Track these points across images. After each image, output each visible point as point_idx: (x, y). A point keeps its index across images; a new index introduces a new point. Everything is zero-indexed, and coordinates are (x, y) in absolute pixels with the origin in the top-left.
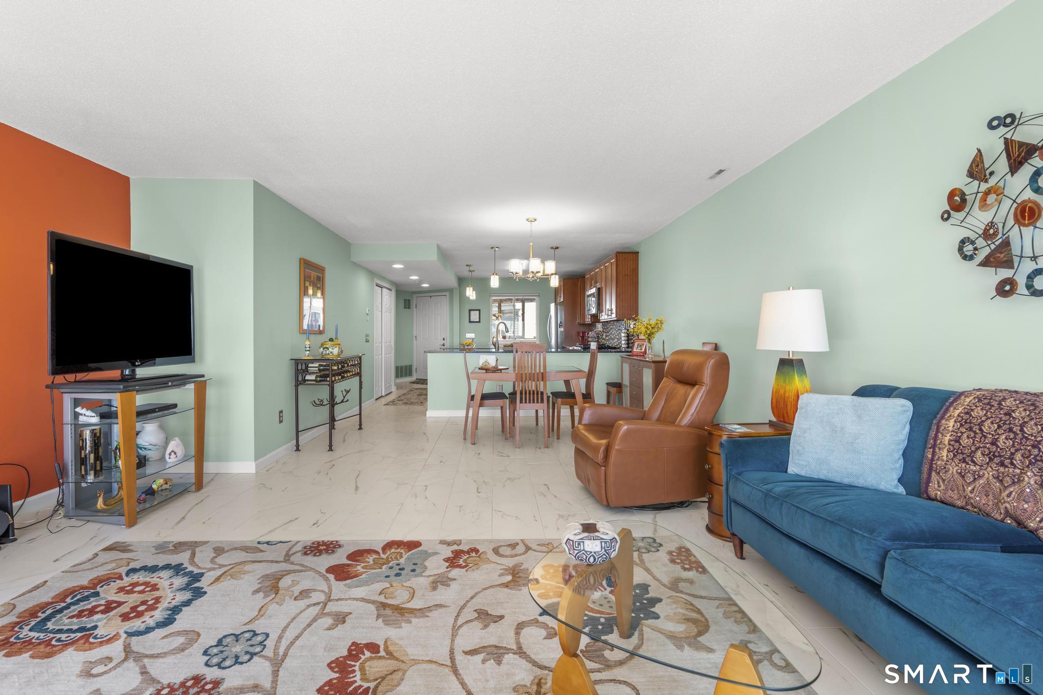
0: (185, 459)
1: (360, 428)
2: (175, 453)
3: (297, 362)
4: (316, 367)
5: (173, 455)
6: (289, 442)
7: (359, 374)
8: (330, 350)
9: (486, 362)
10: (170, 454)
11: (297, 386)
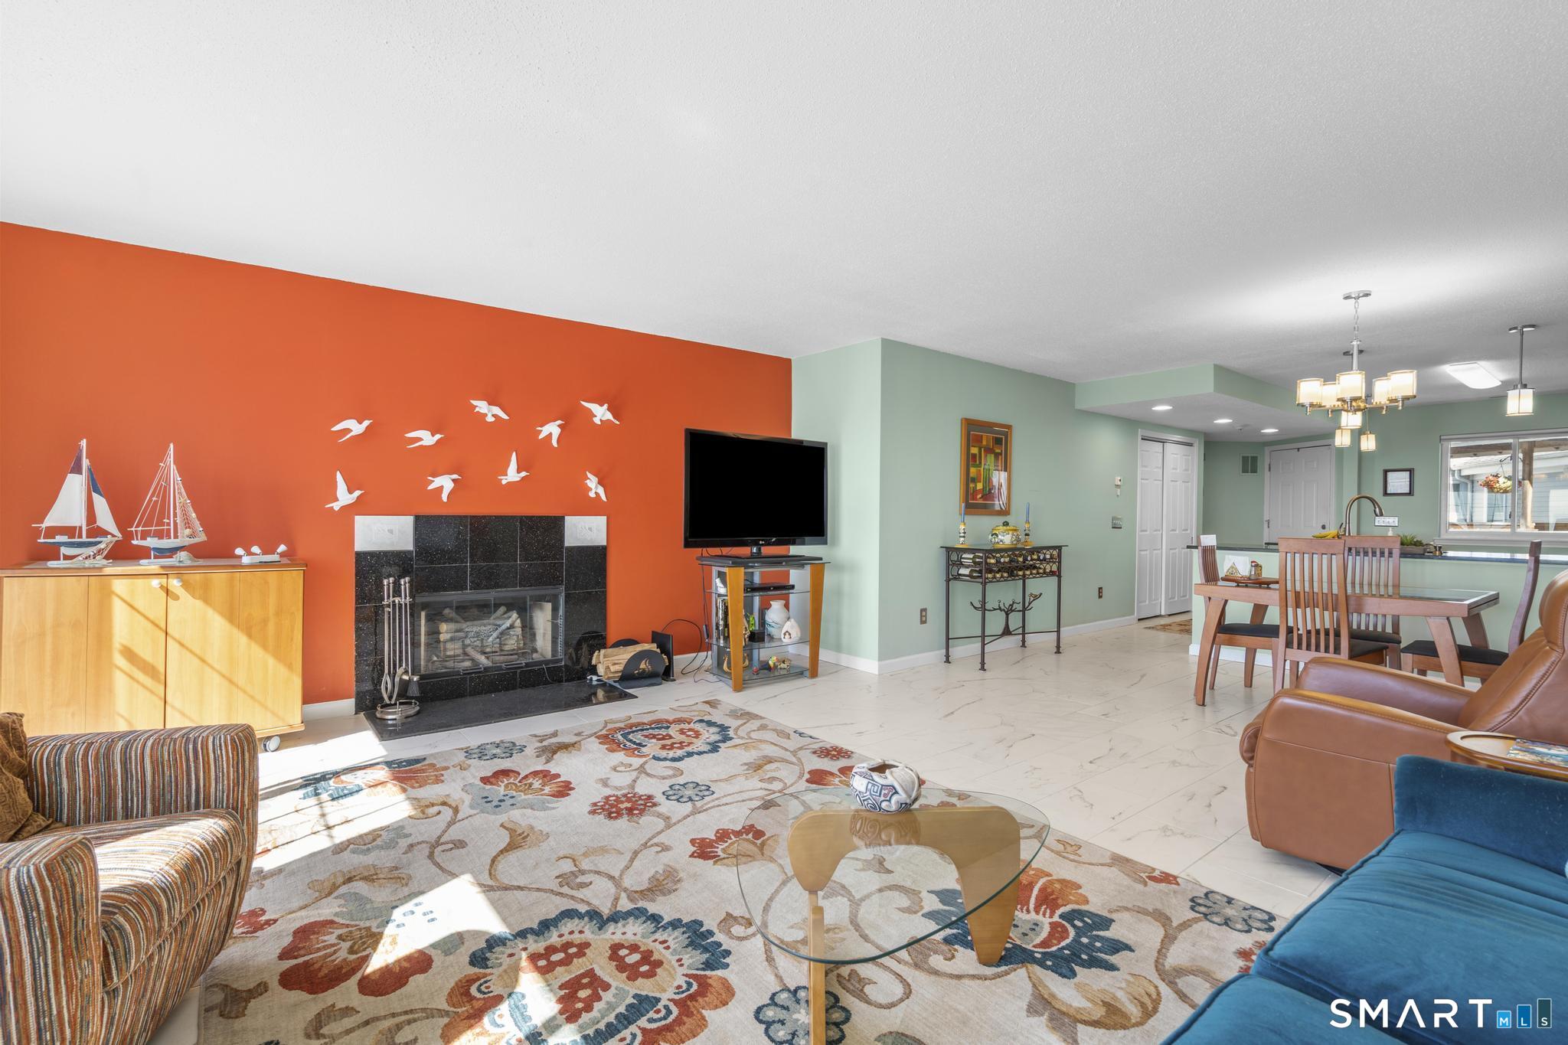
0: (801, 641)
1: (1058, 652)
2: (790, 634)
3: (949, 550)
4: (970, 559)
5: (787, 636)
6: (939, 649)
7: (1057, 574)
8: (1000, 537)
9: (1232, 567)
10: (785, 634)
11: (948, 581)
